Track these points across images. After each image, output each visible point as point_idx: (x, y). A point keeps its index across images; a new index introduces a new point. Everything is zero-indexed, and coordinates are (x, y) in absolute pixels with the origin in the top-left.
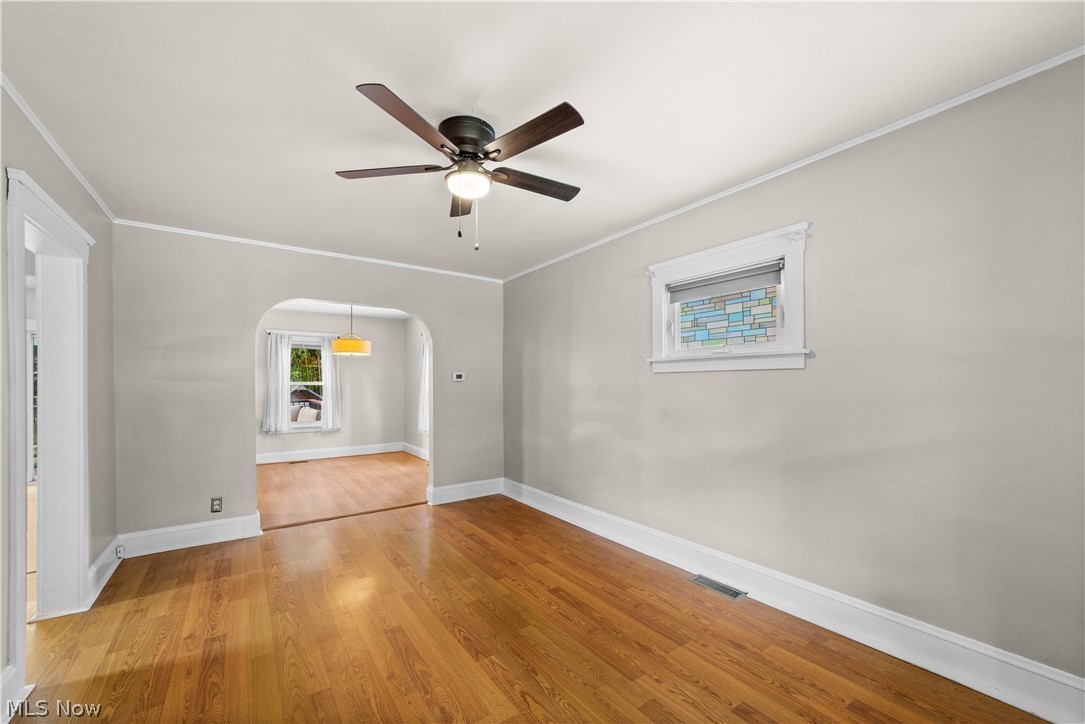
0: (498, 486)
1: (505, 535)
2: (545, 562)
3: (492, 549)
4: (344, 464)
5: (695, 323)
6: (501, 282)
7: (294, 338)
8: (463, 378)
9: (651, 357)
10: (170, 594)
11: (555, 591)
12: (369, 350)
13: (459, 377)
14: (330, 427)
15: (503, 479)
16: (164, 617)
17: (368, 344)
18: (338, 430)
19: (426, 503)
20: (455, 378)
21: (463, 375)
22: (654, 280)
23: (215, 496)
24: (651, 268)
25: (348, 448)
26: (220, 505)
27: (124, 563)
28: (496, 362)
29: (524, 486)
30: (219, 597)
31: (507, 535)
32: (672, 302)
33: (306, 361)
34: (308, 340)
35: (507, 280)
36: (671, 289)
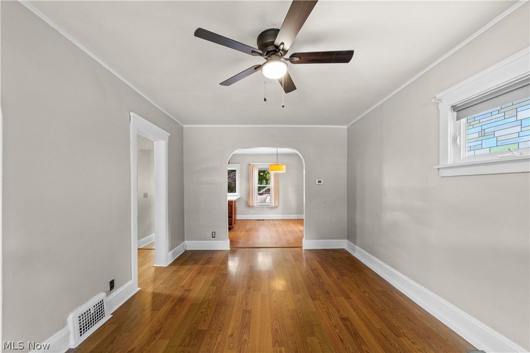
0: (343, 244)
1: (333, 274)
2: (348, 298)
3: (321, 280)
4: (277, 223)
5: (483, 134)
6: (346, 127)
7: (259, 166)
8: (322, 183)
9: (439, 165)
10: (188, 267)
11: (344, 320)
12: (285, 169)
13: (320, 182)
14: (273, 205)
15: (346, 240)
16: (181, 276)
17: (284, 167)
18: (277, 207)
19: (302, 247)
20: (317, 183)
21: (322, 181)
22: (441, 105)
23: (214, 231)
24: (438, 96)
25: (281, 215)
26: (215, 235)
27: (186, 252)
28: (344, 173)
29: (357, 247)
30: (200, 273)
31: (335, 274)
32: (458, 119)
33: (263, 177)
34: (263, 166)
35: (349, 125)
36: (455, 108)
